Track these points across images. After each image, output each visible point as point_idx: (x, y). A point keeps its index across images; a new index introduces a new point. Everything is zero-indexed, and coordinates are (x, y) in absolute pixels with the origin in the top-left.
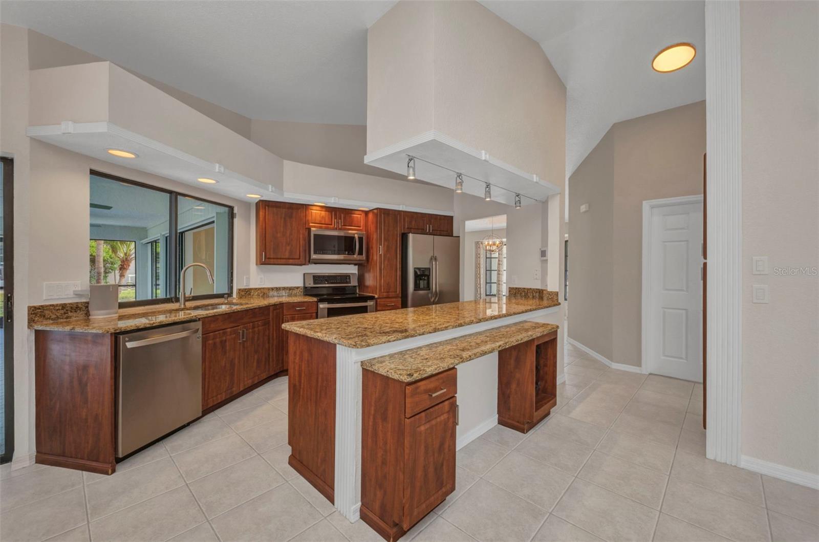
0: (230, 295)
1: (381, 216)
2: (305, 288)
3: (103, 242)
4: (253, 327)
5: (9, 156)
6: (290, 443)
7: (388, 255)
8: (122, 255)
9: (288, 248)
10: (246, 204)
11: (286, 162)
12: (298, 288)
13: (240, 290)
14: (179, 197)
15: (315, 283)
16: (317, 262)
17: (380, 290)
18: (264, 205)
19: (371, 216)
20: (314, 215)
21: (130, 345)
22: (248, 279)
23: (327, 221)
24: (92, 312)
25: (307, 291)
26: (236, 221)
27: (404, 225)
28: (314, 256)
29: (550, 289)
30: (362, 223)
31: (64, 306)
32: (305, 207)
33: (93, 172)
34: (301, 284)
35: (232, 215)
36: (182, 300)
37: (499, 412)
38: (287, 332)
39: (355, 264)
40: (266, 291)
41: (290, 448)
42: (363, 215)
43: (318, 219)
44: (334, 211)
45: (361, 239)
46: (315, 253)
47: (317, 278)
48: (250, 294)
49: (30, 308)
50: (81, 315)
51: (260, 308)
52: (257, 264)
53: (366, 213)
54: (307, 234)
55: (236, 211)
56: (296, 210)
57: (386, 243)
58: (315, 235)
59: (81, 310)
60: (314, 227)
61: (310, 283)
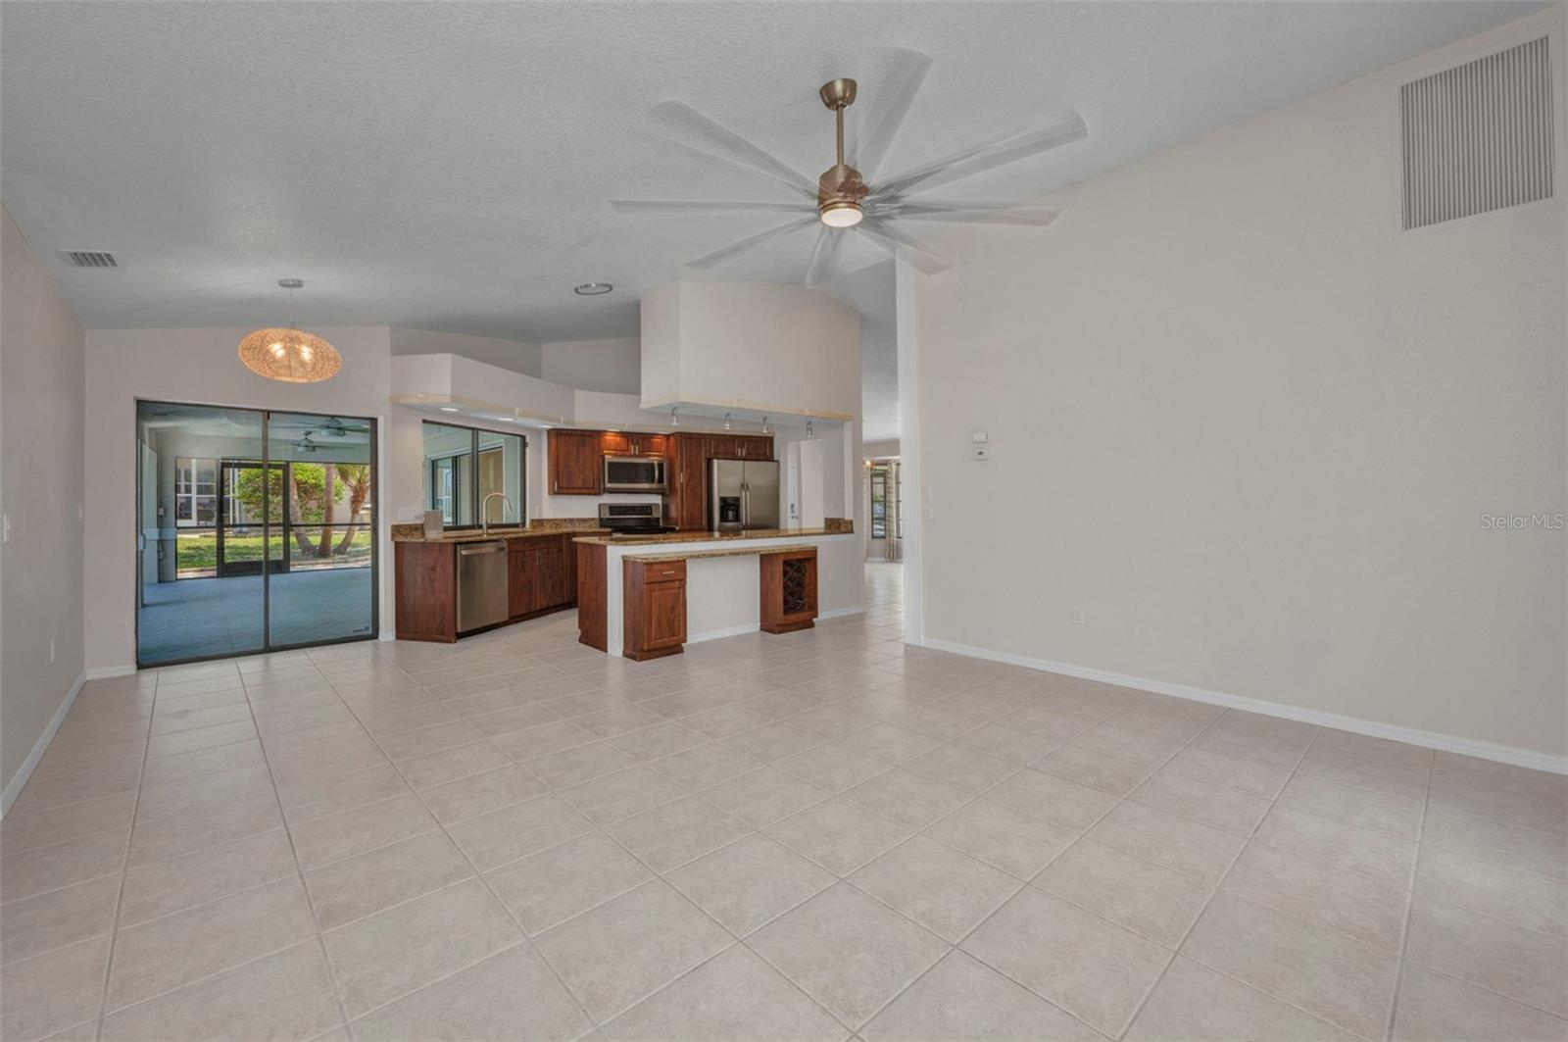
0: (524, 524)
1: (681, 440)
2: (601, 519)
3: (334, 465)
4: (548, 554)
5: (375, 417)
6: (580, 627)
7: (691, 483)
8: (354, 482)
9: (581, 477)
10: (537, 432)
11: (577, 392)
12: (592, 519)
13: (532, 521)
14: (480, 432)
15: (611, 514)
16: (612, 491)
17: (682, 521)
18: (556, 434)
19: (672, 439)
20: (608, 443)
21: (464, 552)
22: (541, 509)
23: (624, 447)
24: (426, 532)
25: (603, 523)
26: (528, 450)
27: (710, 449)
28: (608, 485)
29: (847, 518)
30: (663, 448)
31: (410, 526)
32: (598, 434)
33: (424, 421)
34: (596, 516)
35: (524, 445)
36: (485, 527)
37: (762, 621)
38: (576, 543)
39: (657, 493)
40: (559, 522)
41: (579, 632)
42: (664, 439)
43: (613, 446)
44: (630, 437)
45: (661, 466)
46: (610, 482)
47: (613, 509)
48: (542, 525)
49: (392, 526)
50: (419, 532)
51: (554, 535)
52: (549, 494)
53: (668, 437)
54: (601, 461)
55: (528, 440)
56: (592, 436)
57: (688, 470)
58: (610, 463)
59: (419, 529)
60: (608, 454)
61: (606, 515)
